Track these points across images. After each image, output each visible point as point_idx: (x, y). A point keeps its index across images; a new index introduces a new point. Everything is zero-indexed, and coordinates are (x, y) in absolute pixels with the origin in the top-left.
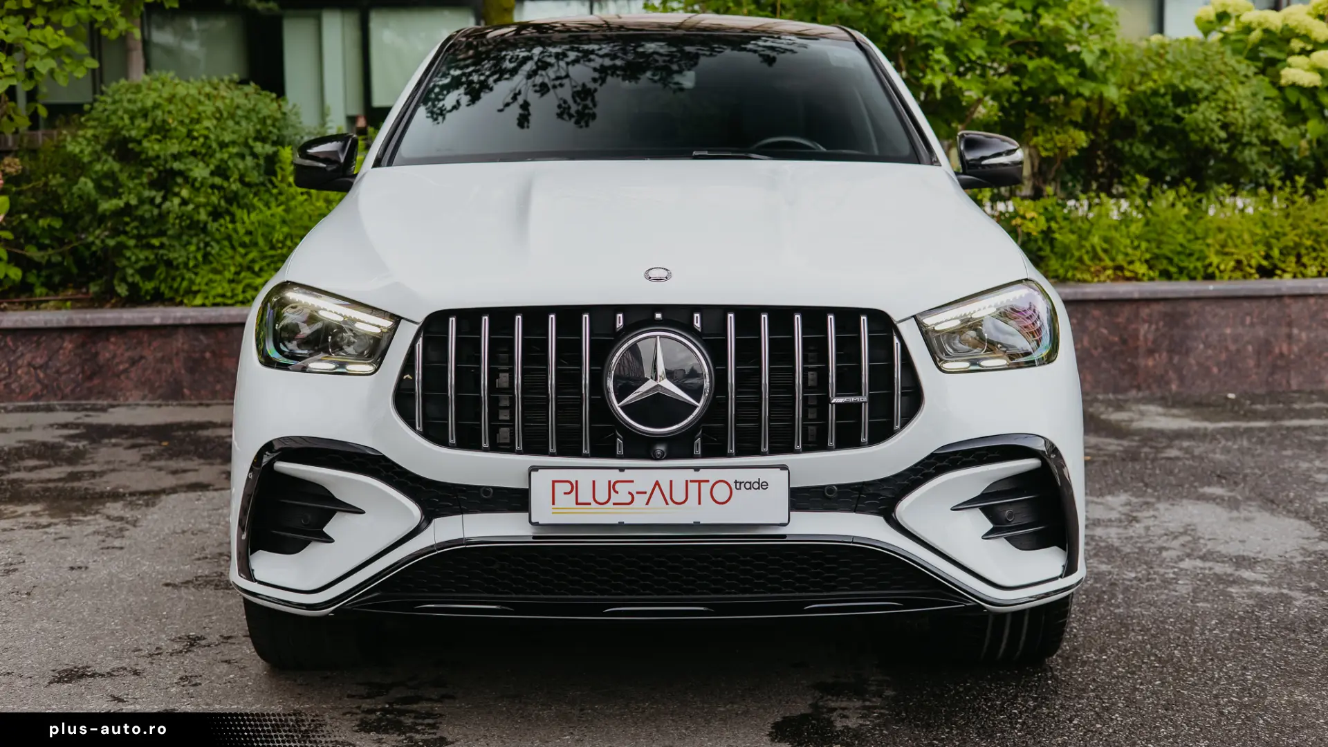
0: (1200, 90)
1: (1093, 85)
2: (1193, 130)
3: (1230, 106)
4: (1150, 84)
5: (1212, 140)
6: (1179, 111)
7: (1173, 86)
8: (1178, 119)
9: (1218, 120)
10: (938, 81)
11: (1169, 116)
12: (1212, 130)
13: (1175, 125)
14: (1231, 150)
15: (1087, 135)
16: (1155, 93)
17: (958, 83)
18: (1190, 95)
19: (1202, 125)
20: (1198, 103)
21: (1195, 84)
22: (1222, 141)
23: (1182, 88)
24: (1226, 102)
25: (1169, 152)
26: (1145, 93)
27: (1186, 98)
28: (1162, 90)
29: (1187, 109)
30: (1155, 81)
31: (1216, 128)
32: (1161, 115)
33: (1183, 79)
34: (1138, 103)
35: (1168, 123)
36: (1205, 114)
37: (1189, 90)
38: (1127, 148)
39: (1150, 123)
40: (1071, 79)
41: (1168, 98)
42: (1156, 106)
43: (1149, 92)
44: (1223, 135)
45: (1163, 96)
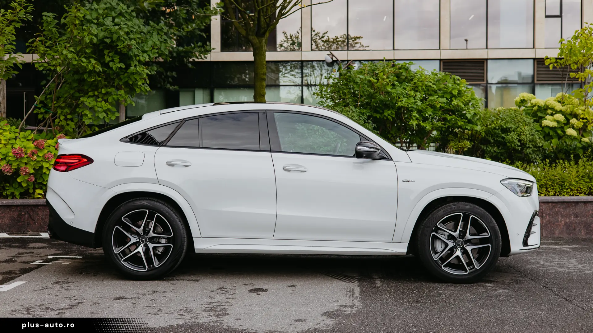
0: (511, 128)
1: (472, 125)
2: (508, 142)
3: (522, 134)
4: (494, 125)
5: (515, 145)
6: (503, 135)
7: (502, 126)
8: (503, 138)
9: (517, 138)
10: (415, 123)
11: (500, 137)
12: (515, 142)
13: (502, 140)
14: (522, 149)
15: (470, 143)
16: (495, 128)
17: (422, 124)
18: (508, 129)
19: (511, 140)
20: (510, 132)
21: (509, 125)
22: (518, 146)
23: (505, 127)
24: (521, 132)
25: (501, 150)
26: (491, 128)
27: (506, 131)
28: (497, 128)
29: (506, 134)
30: (495, 124)
31: (516, 141)
32: (497, 137)
33: (505, 123)
34: (488, 132)
35: (500, 139)
36: (512, 136)
37: (507, 128)
38: (485, 148)
39: (494, 139)
40: (463, 123)
41: (499, 130)
42: (495, 133)
43: (493, 128)
44: (519, 144)
45: (498, 129)
